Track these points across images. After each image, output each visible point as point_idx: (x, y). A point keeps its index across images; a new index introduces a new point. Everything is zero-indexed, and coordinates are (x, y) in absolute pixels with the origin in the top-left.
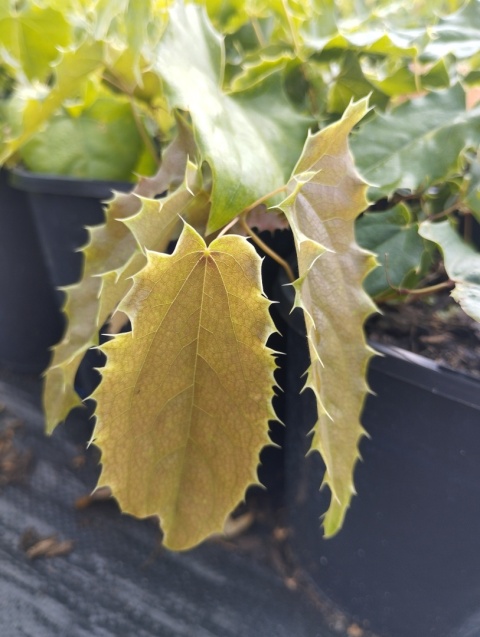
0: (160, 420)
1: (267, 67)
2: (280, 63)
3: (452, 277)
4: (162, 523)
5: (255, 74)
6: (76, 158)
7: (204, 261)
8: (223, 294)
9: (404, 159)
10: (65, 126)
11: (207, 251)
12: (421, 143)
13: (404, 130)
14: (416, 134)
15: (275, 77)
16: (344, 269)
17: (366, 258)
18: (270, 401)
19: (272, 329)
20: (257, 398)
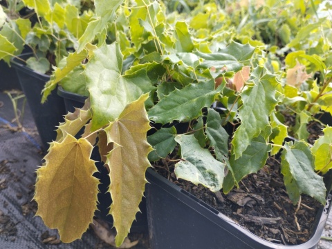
2: (146, 66)
3: (182, 157)
4: (59, 232)
5: (134, 69)
8: (82, 156)
11: (78, 141)
14: (191, 99)
18: (96, 194)
19: (96, 170)
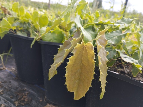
0: (75, 74)
1: (89, 25)
2: (91, 24)
3: (121, 57)
4: (75, 93)
5: (87, 26)
6: (52, 39)
7: (84, 47)
8: (87, 52)
9: (112, 40)
10: (50, 34)
11: (85, 45)
12: (115, 38)
13: (112, 36)
15: (90, 26)
16: (104, 53)
17: (107, 52)
18: (94, 71)
19: (95, 58)
20: (92, 70)
